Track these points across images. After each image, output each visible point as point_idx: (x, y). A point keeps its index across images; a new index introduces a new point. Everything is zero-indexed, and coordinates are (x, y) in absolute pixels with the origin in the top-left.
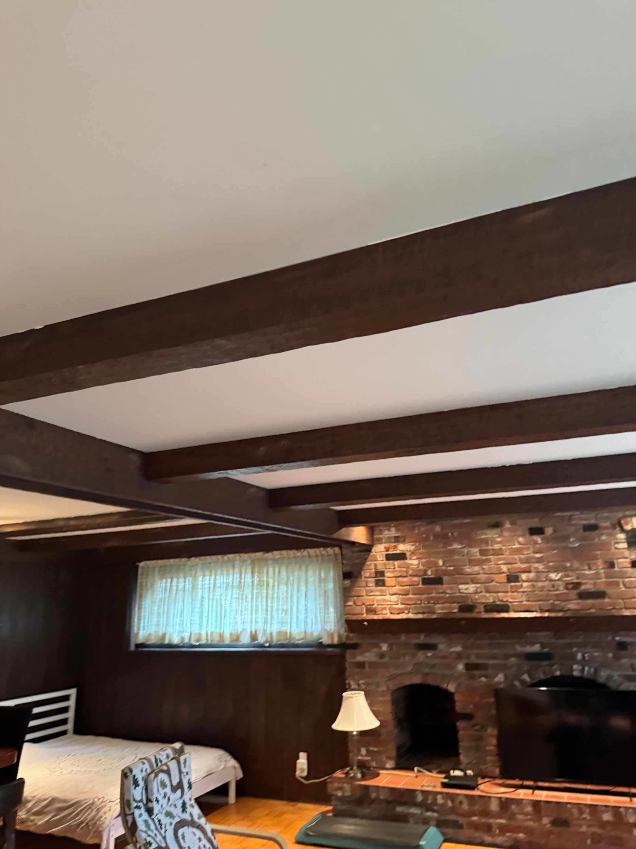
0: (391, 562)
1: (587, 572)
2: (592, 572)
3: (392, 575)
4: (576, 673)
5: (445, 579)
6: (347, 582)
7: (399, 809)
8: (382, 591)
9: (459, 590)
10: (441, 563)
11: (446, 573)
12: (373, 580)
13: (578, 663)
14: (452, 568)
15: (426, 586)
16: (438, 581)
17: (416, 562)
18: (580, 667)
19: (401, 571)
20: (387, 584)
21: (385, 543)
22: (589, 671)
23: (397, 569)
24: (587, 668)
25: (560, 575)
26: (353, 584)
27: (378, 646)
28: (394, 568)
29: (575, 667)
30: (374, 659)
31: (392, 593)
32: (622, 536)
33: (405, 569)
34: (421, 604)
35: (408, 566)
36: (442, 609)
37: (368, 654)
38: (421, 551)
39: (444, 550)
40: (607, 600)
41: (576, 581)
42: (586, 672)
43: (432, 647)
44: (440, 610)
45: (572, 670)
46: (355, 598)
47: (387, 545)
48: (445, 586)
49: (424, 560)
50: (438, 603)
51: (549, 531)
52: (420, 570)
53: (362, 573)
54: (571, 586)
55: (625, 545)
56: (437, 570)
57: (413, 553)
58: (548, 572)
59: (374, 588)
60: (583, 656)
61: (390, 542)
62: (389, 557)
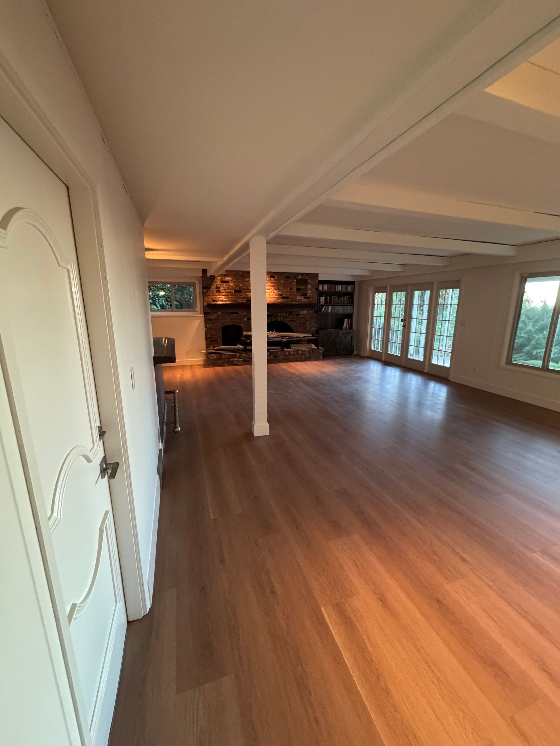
0: (223, 284)
1: (285, 291)
2: (286, 291)
3: (223, 289)
4: (279, 320)
5: (242, 291)
6: (205, 290)
7: (231, 360)
8: (219, 294)
9: (247, 295)
10: (241, 285)
11: (244, 289)
12: (215, 290)
13: (279, 317)
14: (245, 287)
15: (235, 293)
16: (240, 291)
17: (232, 284)
18: (280, 318)
19: (226, 287)
20: (221, 292)
21: (221, 276)
22: (282, 319)
23: (225, 286)
24: (281, 318)
25: (278, 291)
26: (207, 291)
27: (217, 313)
28: (224, 286)
29: (279, 318)
30: (215, 317)
31: (223, 295)
32: (295, 281)
33: (228, 287)
34: (233, 299)
35: (229, 286)
36: (241, 301)
37: (213, 316)
38: (235, 280)
39: (242, 281)
40: (289, 299)
41: (281, 293)
42: (281, 320)
43: (237, 313)
44: (239, 301)
45: (278, 319)
46: (208, 296)
47: (221, 277)
48: (242, 293)
49: (235, 284)
50: (239, 299)
51: (276, 277)
52: (234, 287)
53: (211, 287)
54: (280, 295)
55: (296, 284)
56: (239, 288)
57: (231, 281)
58: (274, 290)
59: (216, 293)
60: (281, 315)
61: (223, 276)
62: (222, 282)
